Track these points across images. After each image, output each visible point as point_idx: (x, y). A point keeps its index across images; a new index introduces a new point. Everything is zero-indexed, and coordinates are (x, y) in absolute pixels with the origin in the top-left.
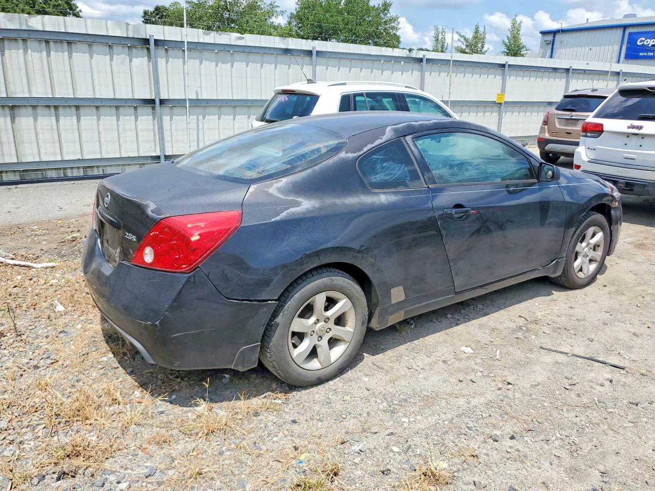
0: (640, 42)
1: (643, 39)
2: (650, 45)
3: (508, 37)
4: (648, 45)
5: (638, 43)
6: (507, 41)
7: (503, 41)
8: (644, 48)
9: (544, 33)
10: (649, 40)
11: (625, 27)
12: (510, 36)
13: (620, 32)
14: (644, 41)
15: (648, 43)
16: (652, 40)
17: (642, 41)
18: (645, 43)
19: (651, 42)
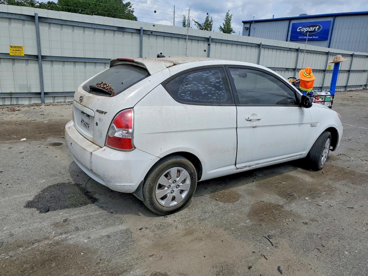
0: (299, 30)
1: (301, 27)
2: (305, 32)
3: (223, 24)
4: (304, 31)
5: (298, 30)
6: (223, 27)
7: (221, 27)
8: (301, 33)
10: (304, 28)
11: (290, 20)
12: (225, 23)
13: (287, 23)
14: (301, 29)
15: (303, 30)
16: (306, 28)
17: (300, 29)
18: (302, 30)
19: (305, 30)
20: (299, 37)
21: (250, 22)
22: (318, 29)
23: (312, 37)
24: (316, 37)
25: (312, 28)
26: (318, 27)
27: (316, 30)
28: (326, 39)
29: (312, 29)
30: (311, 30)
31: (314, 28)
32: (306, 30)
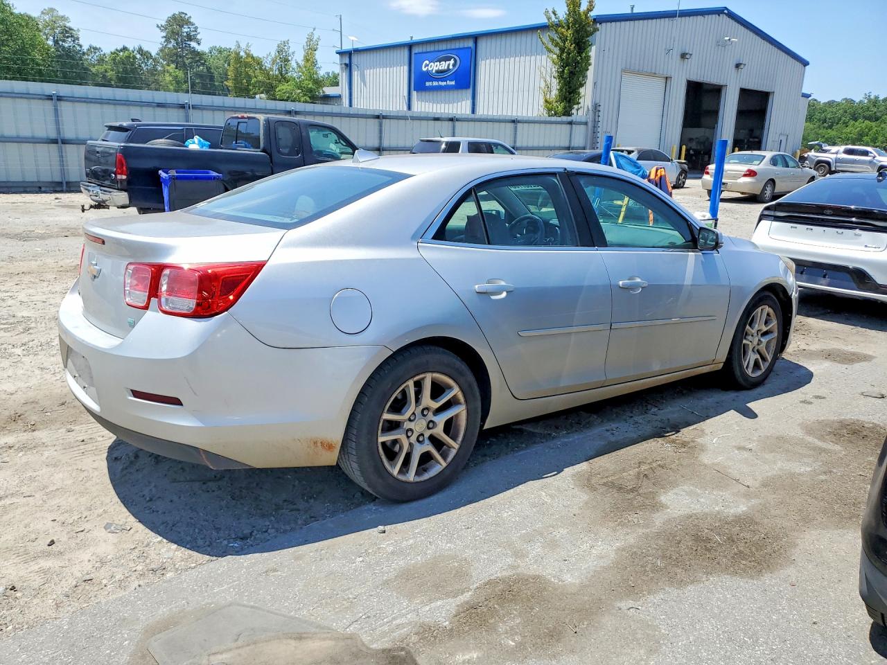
0: (425, 67)
1: (427, 62)
2: (434, 72)
8: (428, 76)
9: (341, 53)
10: (432, 64)
11: (410, 46)
13: (407, 53)
15: (432, 69)
16: (437, 64)
17: (427, 65)
18: (430, 69)
19: (434, 67)
20: (428, 84)
21: (349, 54)
22: (454, 65)
23: (445, 83)
24: (453, 83)
25: (444, 62)
26: (452, 62)
27: (451, 67)
28: (467, 87)
29: (443, 66)
30: (443, 68)
31: (447, 62)
32: (435, 69)
